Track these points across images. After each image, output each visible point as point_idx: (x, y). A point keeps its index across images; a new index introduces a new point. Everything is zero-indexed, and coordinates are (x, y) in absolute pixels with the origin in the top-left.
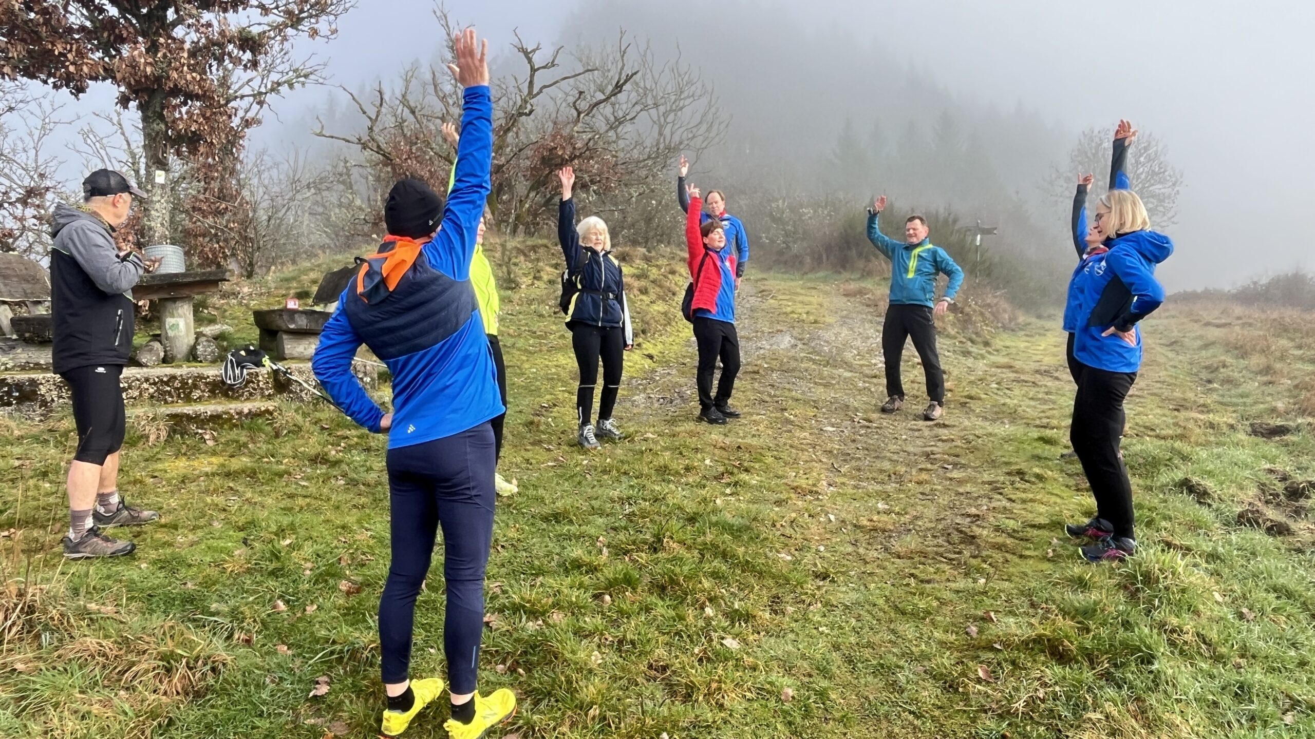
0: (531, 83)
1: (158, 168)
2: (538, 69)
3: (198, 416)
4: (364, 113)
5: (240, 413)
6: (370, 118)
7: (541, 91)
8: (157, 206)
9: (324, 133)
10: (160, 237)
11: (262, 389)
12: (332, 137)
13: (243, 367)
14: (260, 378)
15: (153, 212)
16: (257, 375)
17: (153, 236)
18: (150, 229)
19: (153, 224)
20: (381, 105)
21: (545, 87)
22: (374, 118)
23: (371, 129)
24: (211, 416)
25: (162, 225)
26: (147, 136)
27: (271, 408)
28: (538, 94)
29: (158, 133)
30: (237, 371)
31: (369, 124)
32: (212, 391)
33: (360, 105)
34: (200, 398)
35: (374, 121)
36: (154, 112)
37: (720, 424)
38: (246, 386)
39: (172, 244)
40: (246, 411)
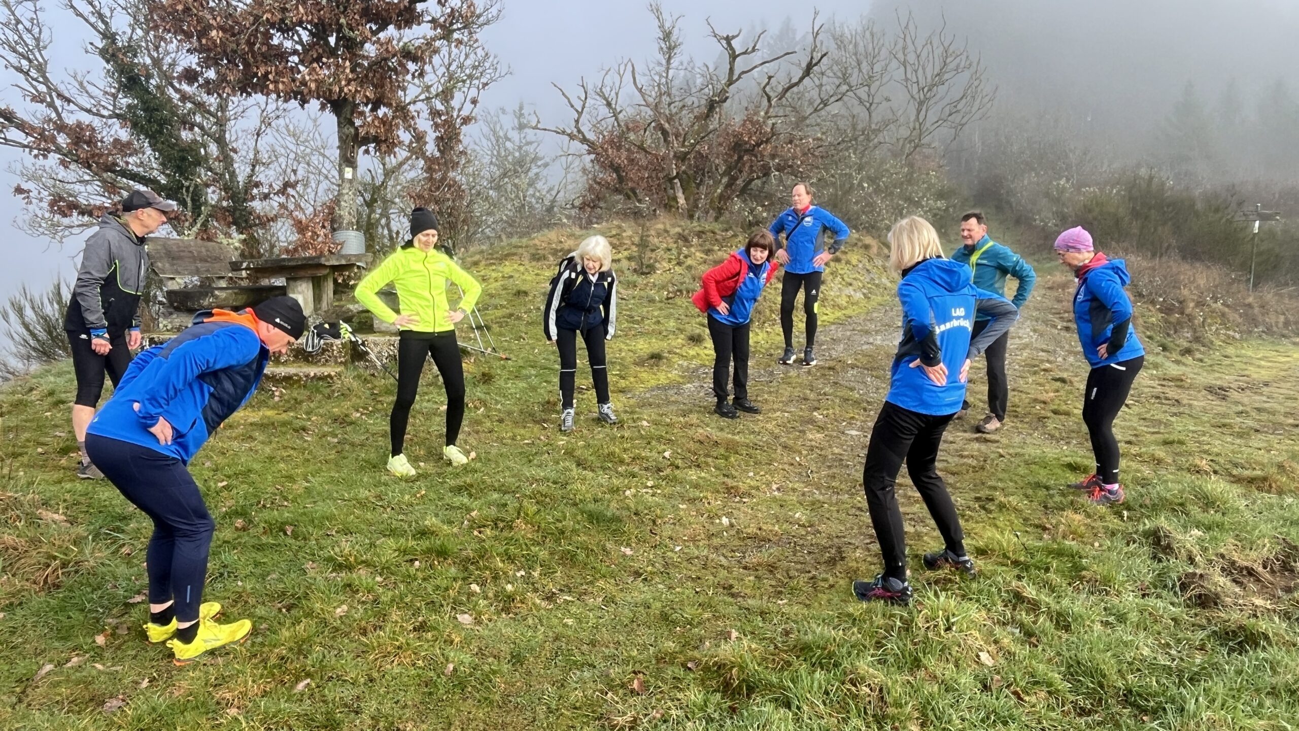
0: (731, 70)
1: (347, 166)
2: (739, 55)
3: (274, 376)
4: (572, 106)
5: (307, 376)
6: (577, 111)
7: (739, 77)
8: (346, 197)
9: (539, 126)
10: (348, 224)
11: (336, 357)
12: (545, 130)
13: (322, 338)
14: (335, 348)
15: (343, 203)
16: (332, 345)
17: (342, 223)
18: (340, 216)
19: (342, 213)
20: (586, 98)
21: (744, 72)
22: (580, 110)
23: (577, 121)
24: (284, 377)
25: (350, 213)
26: (340, 138)
27: (333, 374)
28: (737, 80)
29: (347, 136)
30: (316, 341)
31: (576, 116)
32: (296, 356)
33: (569, 99)
34: (286, 361)
35: (580, 114)
36: (345, 118)
37: (728, 417)
38: (323, 354)
39: (357, 230)
40: (312, 374)
